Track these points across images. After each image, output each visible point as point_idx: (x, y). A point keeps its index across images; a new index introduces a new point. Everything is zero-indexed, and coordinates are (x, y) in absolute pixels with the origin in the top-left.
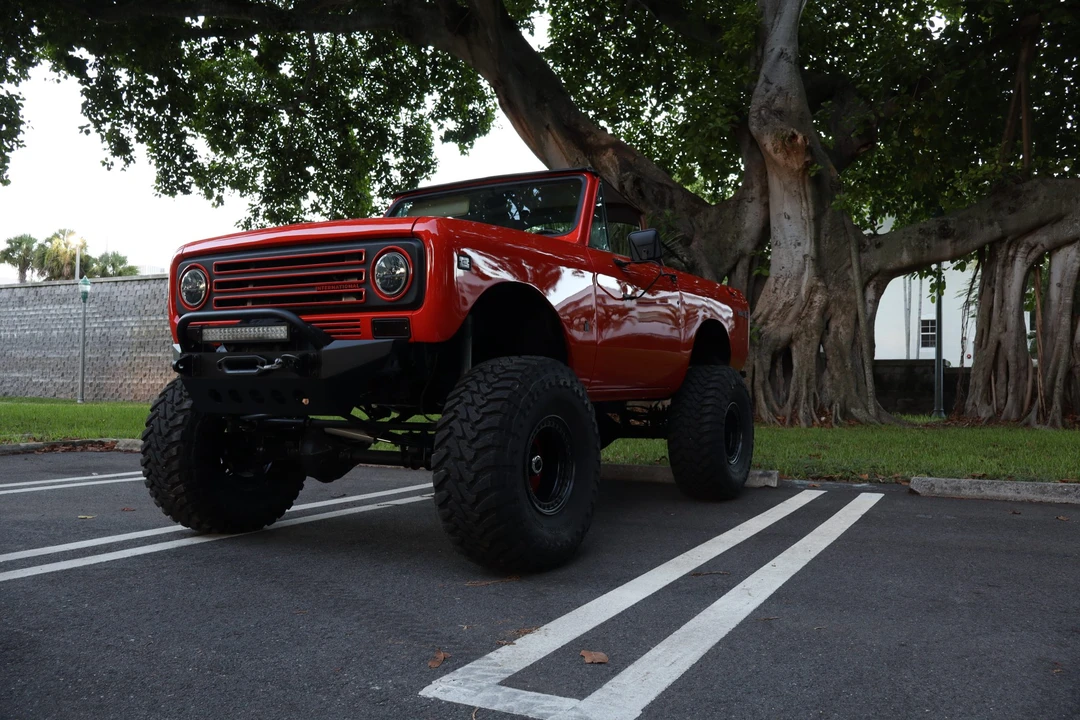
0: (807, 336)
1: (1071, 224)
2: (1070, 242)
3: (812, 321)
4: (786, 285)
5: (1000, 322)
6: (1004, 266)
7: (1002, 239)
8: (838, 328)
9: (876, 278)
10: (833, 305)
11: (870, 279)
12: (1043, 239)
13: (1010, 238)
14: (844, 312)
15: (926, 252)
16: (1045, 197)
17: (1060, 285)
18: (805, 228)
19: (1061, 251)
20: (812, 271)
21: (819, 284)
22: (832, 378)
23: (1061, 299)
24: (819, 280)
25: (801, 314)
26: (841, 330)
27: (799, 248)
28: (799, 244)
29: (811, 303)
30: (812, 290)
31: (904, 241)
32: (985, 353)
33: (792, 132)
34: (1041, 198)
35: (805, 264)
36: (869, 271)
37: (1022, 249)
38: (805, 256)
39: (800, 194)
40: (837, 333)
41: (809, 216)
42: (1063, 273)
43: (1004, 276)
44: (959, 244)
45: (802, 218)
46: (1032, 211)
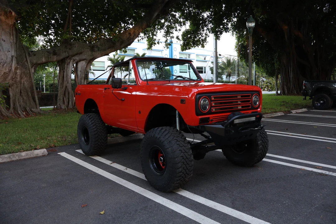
0: (16, 85)
1: (84, 55)
2: (83, 60)
3: (18, 80)
4: (5, 66)
5: (66, 80)
6: (67, 65)
7: (67, 57)
8: (24, 82)
9: (34, 66)
10: (22, 74)
11: (33, 66)
12: (77, 58)
13: (70, 57)
14: (26, 77)
15: (50, 59)
16: (78, 47)
17: (80, 71)
18: (12, 46)
19: (81, 62)
20: (16, 62)
21: (18, 67)
22: (23, 99)
23: (81, 75)
24: (18, 65)
25: (13, 77)
26: (25, 83)
27: (9, 53)
28: (9, 51)
29: (16, 73)
30: (16, 69)
31: (43, 54)
32: (62, 89)
33: (10, 10)
34: (77, 47)
35: (12, 59)
36: (33, 63)
37: (72, 60)
38: (12, 57)
39: (10, 33)
40: (24, 84)
41: (14, 42)
42: (81, 68)
43: (67, 68)
44: (58, 57)
45: (10, 42)
46: (75, 50)
